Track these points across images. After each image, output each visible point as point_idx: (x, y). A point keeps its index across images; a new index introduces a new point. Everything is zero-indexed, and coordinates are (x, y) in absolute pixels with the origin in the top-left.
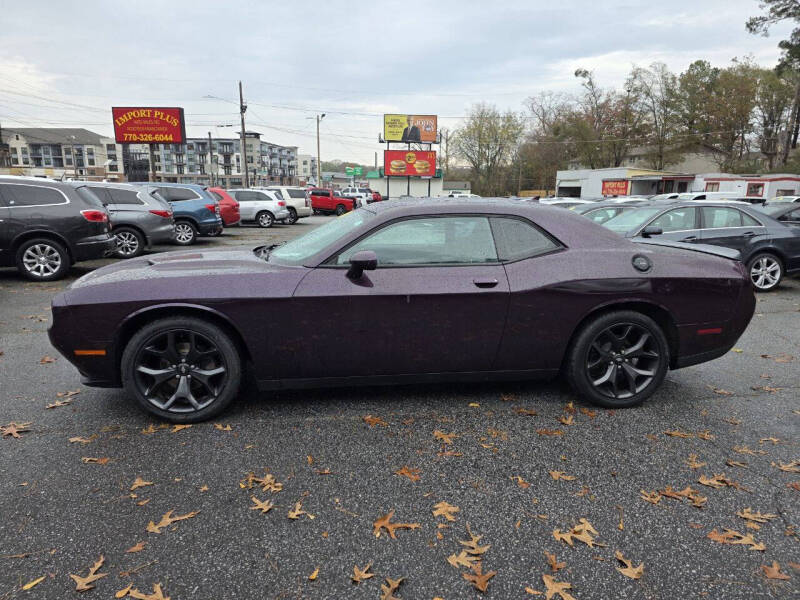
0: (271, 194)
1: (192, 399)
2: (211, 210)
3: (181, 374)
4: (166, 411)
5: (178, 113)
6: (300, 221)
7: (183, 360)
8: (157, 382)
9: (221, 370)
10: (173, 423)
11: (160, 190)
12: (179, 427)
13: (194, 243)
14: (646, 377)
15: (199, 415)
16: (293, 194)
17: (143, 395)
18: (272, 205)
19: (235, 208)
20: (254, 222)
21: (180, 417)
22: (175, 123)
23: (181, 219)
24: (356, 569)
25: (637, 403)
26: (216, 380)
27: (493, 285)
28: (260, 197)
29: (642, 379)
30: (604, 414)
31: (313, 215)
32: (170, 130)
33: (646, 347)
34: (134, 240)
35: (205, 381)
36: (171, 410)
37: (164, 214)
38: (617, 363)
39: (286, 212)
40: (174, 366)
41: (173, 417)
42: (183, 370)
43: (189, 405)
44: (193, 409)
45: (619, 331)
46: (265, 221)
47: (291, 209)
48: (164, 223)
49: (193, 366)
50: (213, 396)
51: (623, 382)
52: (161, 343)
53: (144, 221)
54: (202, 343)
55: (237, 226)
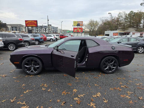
0: (53, 36)
2: (42, 39)
4: (29, 73)
6: (58, 40)
7: (32, 64)
9: (39, 66)
11: (33, 35)
12: (31, 76)
13: (38, 44)
14: (114, 68)
15: (35, 74)
16: (56, 36)
18: (53, 38)
19: (46, 38)
20: (49, 41)
23: (36, 40)
24: (58, 100)
25: (112, 73)
26: (38, 68)
28: (51, 36)
30: (106, 75)
31: (60, 39)
32: (35, 24)
33: (114, 63)
34: (28, 44)
35: (36, 68)
37: (33, 39)
39: (55, 39)
41: (31, 74)
43: (33, 72)
46: (52, 40)
47: (56, 38)
48: (33, 41)
49: (34, 65)
50: (37, 71)
51: (110, 69)
52: (28, 61)
53: (30, 40)
55: (46, 41)
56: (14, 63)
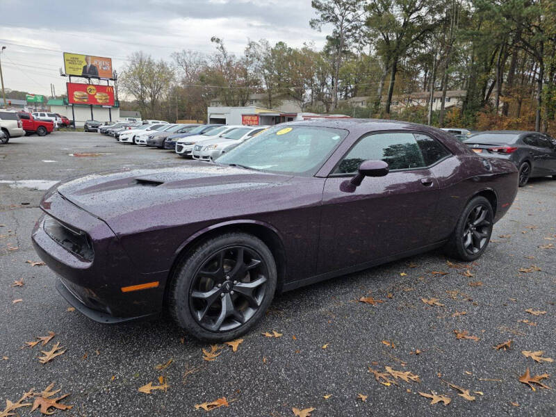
3: (226, 292)
4: (217, 331)
7: (228, 277)
8: (210, 303)
9: (263, 280)
12: (234, 345)
15: (245, 328)
17: (197, 321)
21: (230, 335)
27: (430, 184)
29: (482, 238)
33: (484, 219)
36: (223, 329)
38: (472, 231)
40: (220, 285)
41: (224, 336)
42: (228, 287)
44: (239, 324)
47: (4, 130)
49: (235, 282)
56: (125, 289)
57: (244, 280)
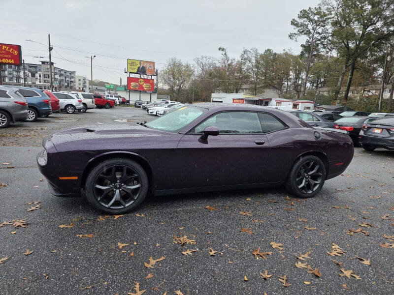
0: (74, 96)
1: (122, 202)
2: (46, 103)
3: (117, 189)
4: (109, 208)
5: (18, 48)
6: (88, 111)
7: (118, 181)
8: (105, 193)
9: (138, 186)
10: (112, 214)
11: (20, 91)
12: (117, 217)
13: (35, 121)
14: (317, 184)
15: (126, 210)
16: (85, 96)
17: (97, 200)
18: (74, 102)
19: (57, 102)
20: (65, 110)
21: (116, 211)
22: (16, 53)
23: (32, 107)
26: (135, 191)
27: (263, 143)
28: (67, 97)
29: (316, 184)
31: (96, 108)
32: (13, 57)
33: (317, 172)
34: (4, 118)
35: (130, 192)
36: (111, 207)
37: (23, 104)
38: (306, 178)
39: (82, 105)
40: (113, 184)
41: (112, 211)
42: (118, 186)
43: (121, 204)
44: (123, 207)
45: (308, 164)
46: (70, 110)
47: (84, 104)
48: (23, 109)
49: (123, 184)
50: (134, 199)
51: (309, 186)
53: (13, 107)
54: (130, 172)
55: (58, 112)
56: (61, 178)
57: (130, 185)
